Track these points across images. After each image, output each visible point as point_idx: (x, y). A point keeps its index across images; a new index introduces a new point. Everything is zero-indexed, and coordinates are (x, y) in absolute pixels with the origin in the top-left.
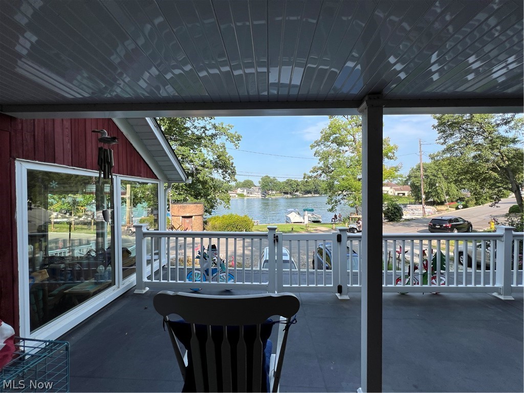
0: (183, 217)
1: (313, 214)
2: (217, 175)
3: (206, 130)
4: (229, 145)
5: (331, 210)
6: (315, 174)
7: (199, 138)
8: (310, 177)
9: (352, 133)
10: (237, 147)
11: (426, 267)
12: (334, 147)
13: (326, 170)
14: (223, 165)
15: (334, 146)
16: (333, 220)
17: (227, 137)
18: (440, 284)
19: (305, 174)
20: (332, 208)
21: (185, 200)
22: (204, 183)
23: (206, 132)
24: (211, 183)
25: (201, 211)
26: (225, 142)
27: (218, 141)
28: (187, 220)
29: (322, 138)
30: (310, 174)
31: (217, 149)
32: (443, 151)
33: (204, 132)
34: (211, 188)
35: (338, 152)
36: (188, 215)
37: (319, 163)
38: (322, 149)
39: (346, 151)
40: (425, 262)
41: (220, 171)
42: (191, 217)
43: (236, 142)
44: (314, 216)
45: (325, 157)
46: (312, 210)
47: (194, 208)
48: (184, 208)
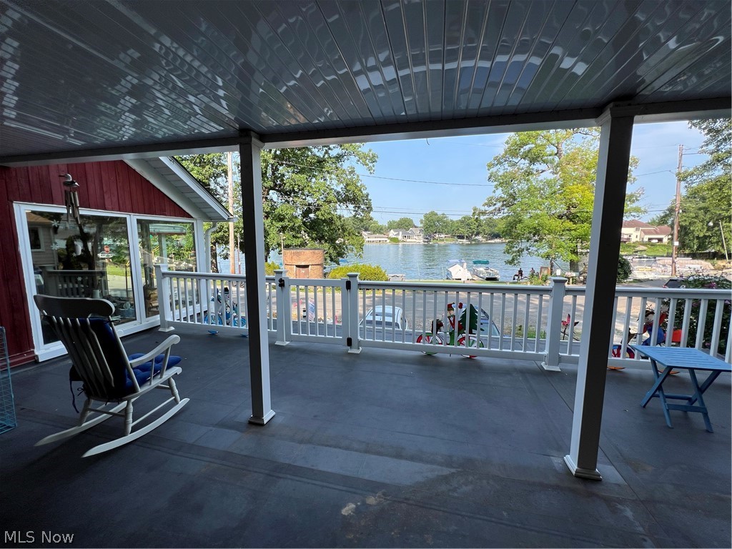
0: (298, 266)
1: (487, 269)
2: (345, 212)
3: (330, 149)
4: (360, 170)
5: (511, 262)
6: (492, 208)
7: (321, 162)
8: (484, 213)
9: (553, 142)
10: (372, 171)
11: (453, 325)
12: (522, 166)
13: (509, 201)
14: (352, 197)
15: (524, 164)
16: (516, 278)
17: (357, 158)
18: (472, 345)
19: (475, 209)
20: (513, 260)
21: (303, 245)
22: (330, 222)
23: (330, 151)
24: (338, 223)
25: (320, 260)
26: (354, 164)
27: (345, 165)
28: (303, 271)
29: (506, 152)
30: (483, 209)
31: (344, 176)
32: (705, 166)
33: (327, 152)
34: (339, 229)
35: (529, 173)
36: (303, 264)
37: (494, 192)
38: (501, 170)
39: (543, 171)
40: (452, 319)
41: (351, 206)
42: (307, 266)
43: (371, 165)
44: (489, 271)
45: (505, 182)
46: (487, 263)
47: (312, 255)
48: (298, 254)
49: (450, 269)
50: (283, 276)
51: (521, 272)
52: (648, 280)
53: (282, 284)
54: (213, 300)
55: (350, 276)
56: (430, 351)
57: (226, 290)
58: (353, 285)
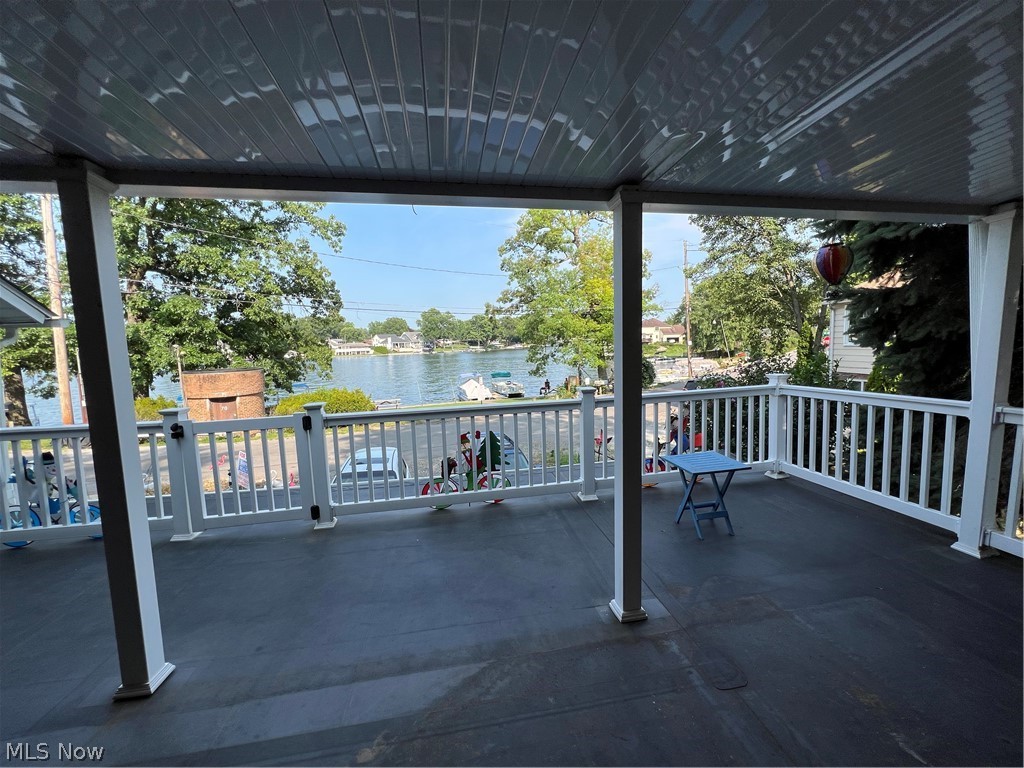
0: (212, 400)
1: (509, 383)
2: (299, 309)
3: (262, 209)
4: (318, 245)
5: (535, 373)
6: (508, 305)
7: (247, 230)
8: (499, 311)
9: (570, 227)
10: (338, 249)
11: (470, 462)
12: (538, 253)
13: (528, 296)
14: (306, 285)
15: (540, 250)
16: (543, 391)
17: (312, 227)
19: (488, 306)
20: (538, 369)
21: (222, 363)
22: (271, 325)
23: (262, 213)
24: (286, 326)
25: (256, 387)
26: (308, 237)
27: (293, 236)
28: (224, 407)
29: (519, 234)
30: (498, 305)
31: (291, 253)
32: (705, 264)
33: (257, 214)
34: (288, 337)
35: (547, 262)
36: (224, 395)
37: (509, 284)
38: (517, 256)
39: (562, 261)
40: (468, 454)
41: (307, 301)
42: (233, 399)
43: (334, 239)
44: (511, 385)
45: (521, 272)
46: (508, 375)
47: (241, 381)
48: (214, 380)
49: (463, 387)
50: (180, 419)
51: (547, 383)
52: (670, 383)
53: (178, 432)
54: (13, 480)
55: (308, 409)
56: (441, 504)
57: (47, 457)
58: (316, 423)
